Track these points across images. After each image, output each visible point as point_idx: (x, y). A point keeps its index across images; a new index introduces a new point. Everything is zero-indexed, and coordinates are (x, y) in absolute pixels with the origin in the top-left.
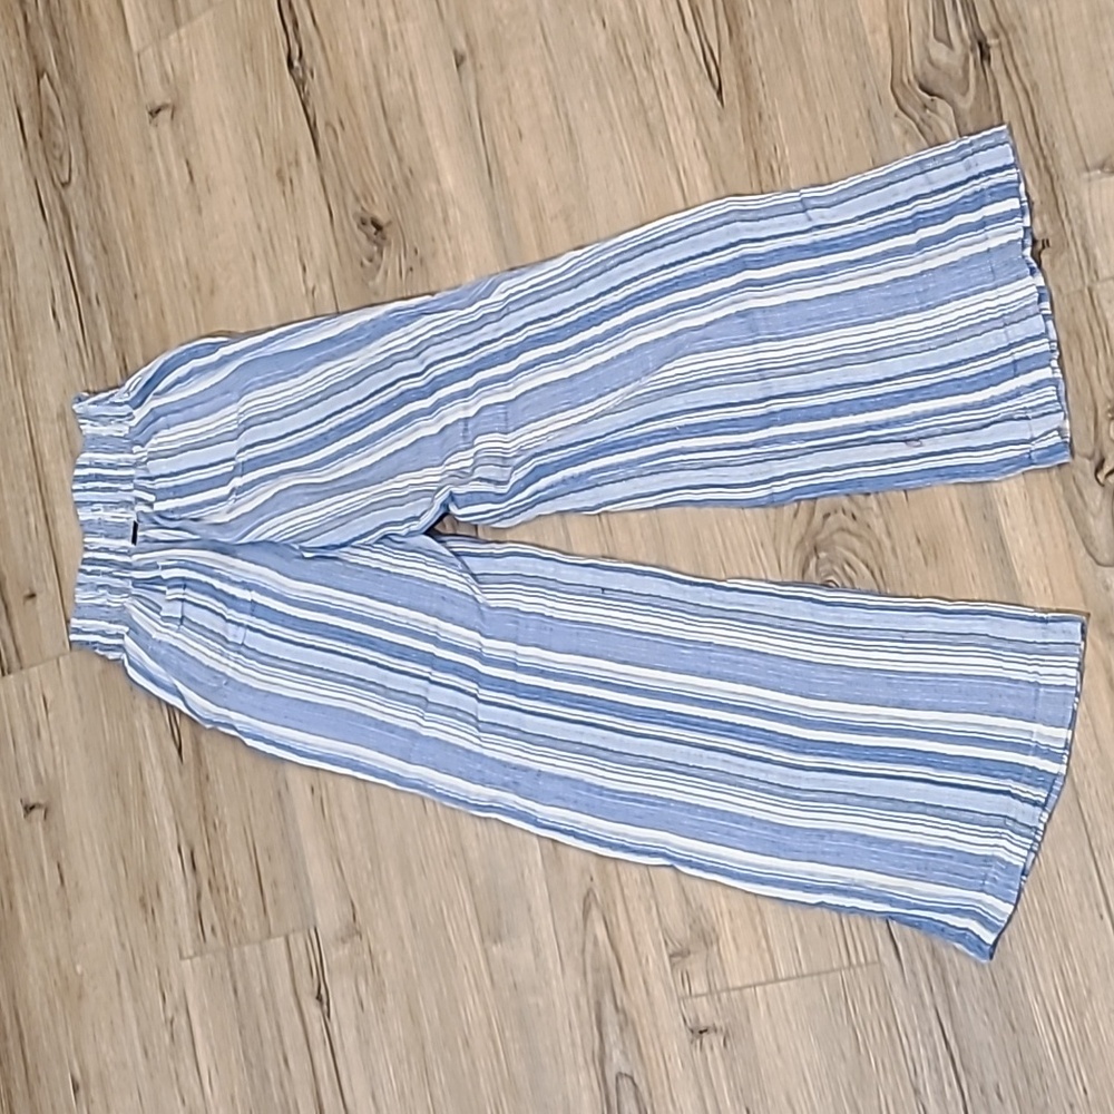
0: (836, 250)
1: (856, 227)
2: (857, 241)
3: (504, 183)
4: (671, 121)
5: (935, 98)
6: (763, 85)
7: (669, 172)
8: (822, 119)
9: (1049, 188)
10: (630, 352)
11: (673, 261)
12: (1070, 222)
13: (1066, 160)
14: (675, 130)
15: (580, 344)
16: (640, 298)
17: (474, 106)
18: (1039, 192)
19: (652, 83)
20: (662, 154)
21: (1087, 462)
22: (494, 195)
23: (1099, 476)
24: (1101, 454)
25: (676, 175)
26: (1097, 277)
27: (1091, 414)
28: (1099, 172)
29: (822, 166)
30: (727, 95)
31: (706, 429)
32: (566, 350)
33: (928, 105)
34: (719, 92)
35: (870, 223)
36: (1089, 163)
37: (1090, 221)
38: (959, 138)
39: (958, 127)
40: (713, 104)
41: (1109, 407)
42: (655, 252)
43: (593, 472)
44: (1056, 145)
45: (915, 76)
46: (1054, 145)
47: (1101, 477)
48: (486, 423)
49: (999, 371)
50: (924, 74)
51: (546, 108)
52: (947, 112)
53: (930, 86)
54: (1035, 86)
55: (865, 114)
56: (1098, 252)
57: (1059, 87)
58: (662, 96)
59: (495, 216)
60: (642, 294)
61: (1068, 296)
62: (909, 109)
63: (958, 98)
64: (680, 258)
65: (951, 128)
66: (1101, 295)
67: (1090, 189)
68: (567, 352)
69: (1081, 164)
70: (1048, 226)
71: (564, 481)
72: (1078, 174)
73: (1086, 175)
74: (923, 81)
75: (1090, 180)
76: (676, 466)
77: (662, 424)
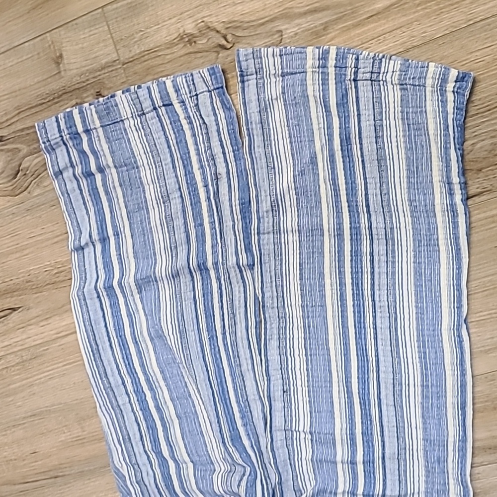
0: (104, 227)
1: (92, 214)
2: (100, 213)
3: (61, 466)
4: (30, 343)
5: (20, 169)
6: (11, 280)
7: (58, 344)
8: (31, 241)
9: (70, 94)
10: (162, 372)
11: (107, 338)
12: (88, 80)
13: (55, 86)
14: (34, 341)
15: (157, 409)
16: (129, 364)
17: (17, 487)
18: (71, 100)
19: (8, 356)
20: (47, 349)
21: (220, 55)
22: (69, 475)
23: (229, 47)
24: (215, 47)
25: (59, 340)
26: (118, 60)
27: (193, 56)
28: (61, 65)
29: (56, 240)
30: (15, 304)
31: (210, 316)
32: (161, 421)
33: (24, 173)
34: (14, 309)
35: (90, 205)
36: (57, 72)
37: (87, 68)
38: (42, 152)
39: (36, 153)
40: (20, 314)
41: (188, 45)
42: (101, 351)
43: (238, 402)
44: (47, 92)
45: (9, 181)
46: (47, 94)
47: (229, 46)
48: (207, 485)
49: (170, 115)
50: (8, 176)
51: (19, 433)
52: (28, 161)
53: (14, 172)
54: (17, 108)
55: (29, 213)
56: (103, 62)
57: (18, 93)
58: (15, 350)
59: (81, 474)
60: (127, 362)
61: (127, 77)
62: (26, 184)
63: (21, 154)
64: (105, 334)
65: (37, 157)
66: (127, 57)
67: (70, 70)
68: (162, 419)
69: (57, 76)
70: (89, 93)
71: (245, 425)
72: (63, 77)
73: (63, 73)
74: (11, 177)
75: (65, 70)
76: (233, 338)
77: (207, 348)
